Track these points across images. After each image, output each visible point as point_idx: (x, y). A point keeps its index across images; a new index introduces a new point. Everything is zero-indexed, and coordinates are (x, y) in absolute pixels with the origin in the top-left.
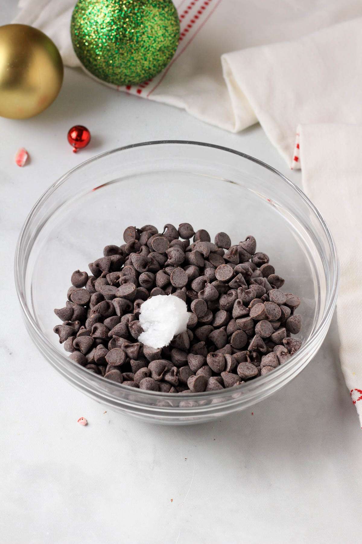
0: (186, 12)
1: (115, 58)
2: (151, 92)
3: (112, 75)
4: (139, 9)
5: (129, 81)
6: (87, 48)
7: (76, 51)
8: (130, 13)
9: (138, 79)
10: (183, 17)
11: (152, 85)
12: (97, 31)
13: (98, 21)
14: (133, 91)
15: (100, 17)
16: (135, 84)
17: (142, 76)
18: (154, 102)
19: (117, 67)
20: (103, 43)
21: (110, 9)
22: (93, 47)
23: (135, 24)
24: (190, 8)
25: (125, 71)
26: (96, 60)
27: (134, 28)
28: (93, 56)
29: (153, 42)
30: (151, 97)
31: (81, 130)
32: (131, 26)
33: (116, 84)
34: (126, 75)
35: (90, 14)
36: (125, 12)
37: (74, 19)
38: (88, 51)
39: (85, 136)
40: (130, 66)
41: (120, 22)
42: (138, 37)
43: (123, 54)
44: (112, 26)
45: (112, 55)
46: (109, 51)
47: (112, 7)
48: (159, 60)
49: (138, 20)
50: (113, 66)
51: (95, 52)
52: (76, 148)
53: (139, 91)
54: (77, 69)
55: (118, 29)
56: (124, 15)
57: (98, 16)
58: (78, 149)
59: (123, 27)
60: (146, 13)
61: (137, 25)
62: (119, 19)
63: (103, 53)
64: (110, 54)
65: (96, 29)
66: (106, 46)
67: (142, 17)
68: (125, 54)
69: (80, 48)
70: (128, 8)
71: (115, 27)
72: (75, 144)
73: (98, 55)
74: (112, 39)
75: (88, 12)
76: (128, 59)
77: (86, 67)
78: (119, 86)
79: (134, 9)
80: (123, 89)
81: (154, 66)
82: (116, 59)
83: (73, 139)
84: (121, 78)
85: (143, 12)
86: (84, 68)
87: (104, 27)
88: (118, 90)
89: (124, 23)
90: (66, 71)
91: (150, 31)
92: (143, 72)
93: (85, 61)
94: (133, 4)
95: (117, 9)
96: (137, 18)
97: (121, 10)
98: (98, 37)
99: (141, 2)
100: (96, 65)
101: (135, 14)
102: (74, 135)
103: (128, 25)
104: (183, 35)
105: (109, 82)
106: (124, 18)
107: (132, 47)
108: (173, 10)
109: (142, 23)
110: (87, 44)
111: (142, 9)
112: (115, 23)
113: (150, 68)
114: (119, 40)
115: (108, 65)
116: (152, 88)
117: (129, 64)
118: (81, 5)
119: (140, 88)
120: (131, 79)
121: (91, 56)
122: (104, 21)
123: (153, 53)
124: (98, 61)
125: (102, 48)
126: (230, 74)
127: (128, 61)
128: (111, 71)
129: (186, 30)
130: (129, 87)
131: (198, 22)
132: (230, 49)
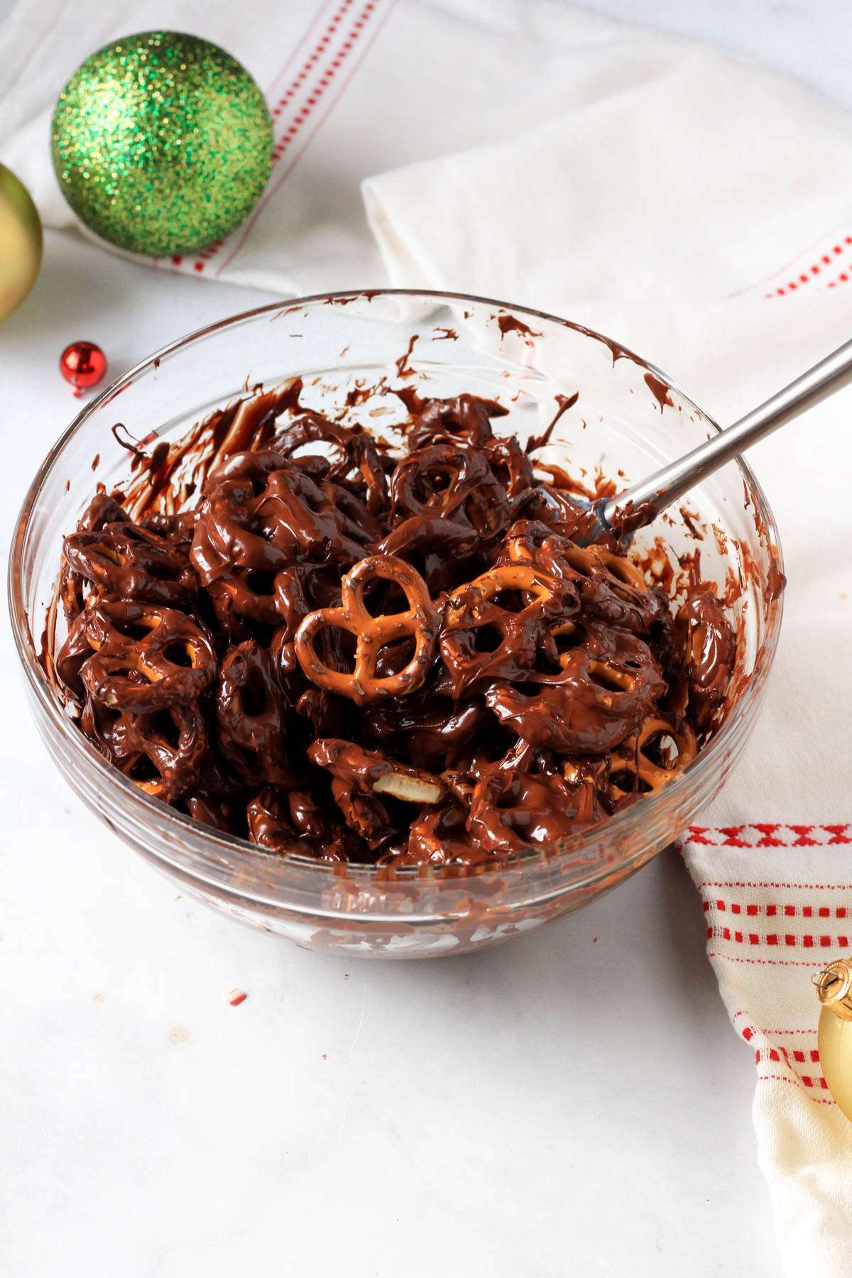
0: (284, 103)
1: (146, 199)
2: (223, 267)
3: (143, 237)
4: (188, 97)
5: (178, 246)
6: (87, 185)
7: (64, 193)
8: (172, 106)
9: (195, 240)
10: (277, 112)
11: (224, 252)
12: (106, 146)
13: (107, 127)
14: (187, 266)
15: (110, 118)
16: (190, 252)
17: (204, 233)
18: (230, 285)
19: (151, 218)
20: (119, 172)
21: (130, 101)
22: (100, 182)
23: (181, 127)
24: (290, 93)
25: (167, 225)
26: (107, 207)
27: (180, 137)
28: (102, 199)
29: (222, 162)
30: (226, 277)
31: (86, 351)
32: (174, 132)
33: (150, 255)
34: (170, 234)
35: (88, 114)
36: (161, 105)
37: (56, 128)
38: (89, 189)
39: (95, 360)
40: (177, 214)
41: (151, 126)
42: (189, 155)
43: (161, 191)
44: (135, 135)
45: (140, 194)
46: (132, 186)
47: (134, 97)
48: (235, 200)
49: (186, 119)
50: (143, 216)
51: (103, 190)
52: (79, 388)
53: (199, 267)
54: (70, 231)
55: (147, 141)
56: (160, 111)
57: (106, 117)
58: (83, 391)
59: (157, 136)
60: (204, 105)
61: (187, 129)
62: (149, 119)
63: (121, 192)
64: (135, 192)
65: (103, 143)
66: (126, 177)
67: (195, 112)
68: (167, 191)
69: (74, 185)
70: (166, 96)
71: (142, 137)
72: (76, 380)
73: (112, 196)
74: (138, 162)
75: (83, 113)
76: (172, 200)
77: (87, 222)
78: (157, 257)
79: (178, 98)
80: (166, 264)
81: (227, 212)
82: (149, 201)
83: (72, 370)
84: (160, 240)
85: (196, 103)
86: (83, 228)
87: (120, 138)
88: (154, 269)
89: (160, 127)
90: (49, 238)
91: (213, 142)
92: (205, 224)
93: (85, 210)
94: (175, 87)
95: (144, 101)
96: (185, 116)
97: (151, 102)
98: (108, 160)
99: (192, 84)
100: (108, 218)
101: (180, 108)
102: (73, 360)
103: (168, 131)
104: (281, 148)
105: (136, 251)
106: (160, 118)
107: (178, 174)
108: (257, 97)
109: (196, 125)
110: (86, 175)
111: (195, 96)
112: (142, 130)
113: (218, 217)
114: (151, 163)
115: (133, 215)
116: (225, 258)
117: (175, 210)
118: (71, 99)
119: (200, 260)
120: (181, 241)
121: (96, 200)
122: (118, 127)
123: (223, 185)
124: (113, 209)
125: (118, 181)
126: (382, 218)
127: (174, 205)
128: (140, 227)
129: (287, 139)
130: (177, 260)
131: (310, 121)
132: (377, 168)
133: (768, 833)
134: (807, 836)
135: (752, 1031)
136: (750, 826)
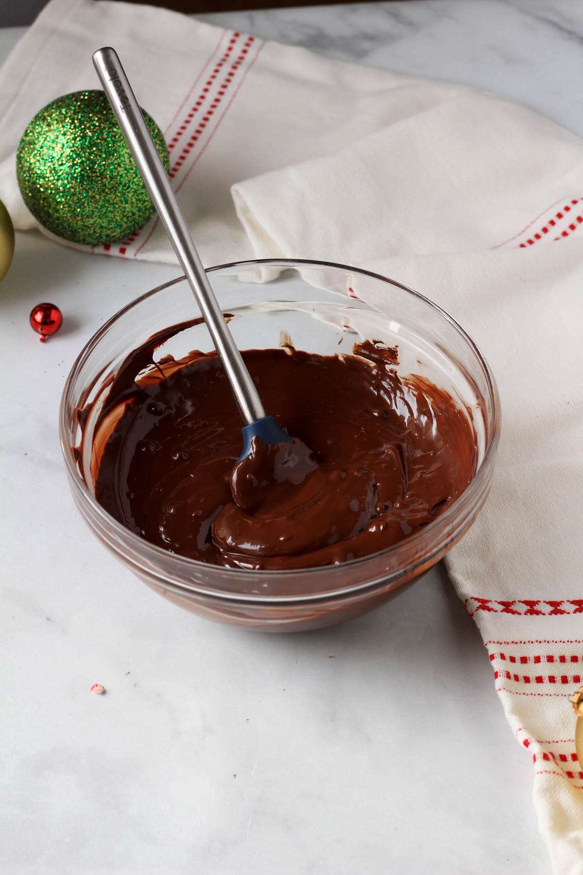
0: (175, 140)
1: (83, 204)
2: (139, 250)
3: (83, 230)
4: (109, 132)
5: (107, 236)
6: (43, 196)
7: (27, 204)
8: (98, 139)
9: (118, 230)
10: (172, 146)
11: (139, 242)
12: (54, 169)
13: (55, 155)
14: (115, 251)
15: (56, 149)
16: (116, 241)
17: (125, 226)
18: (144, 262)
19: (88, 217)
20: (64, 186)
21: (70, 136)
22: (51, 193)
23: (105, 152)
24: (179, 134)
25: (99, 221)
26: (57, 211)
27: (105, 159)
28: (53, 205)
29: (134, 175)
30: (141, 256)
31: (47, 309)
32: (100, 156)
33: (89, 244)
34: (101, 227)
35: (42, 147)
36: (91, 138)
37: (19, 158)
38: (44, 199)
39: (54, 315)
40: (106, 213)
41: (84, 153)
42: (111, 171)
43: (93, 197)
44: (74, 160)
45: (79, 200)
46: (74, 194)
47: (71, 134)
48: (145, 201)
49: (109, 147)
50: (82, 216)
51: (55, 200)
52: (44, 335)
53: (123, 251)
54: (33, 231)
55: (82, 163)
56: (90, 143)
57: (53, 148)
58: (46, 337)
59: (89, 159)
60: (119, 137)
61: (109, 154)
62: (82, 148)
63: (66, 199)
64: (75, 198)
65: (52, 166)
66: (69, 188)
67: (114, 142)
68: (98, 197)
69: (33, 197)
70: (94, 132)
71: (78, 160)
72: (42, 330)
73: (60, 202)
74: (76, 178)
75: (38, 147)
76: (101, 203)
77: (44, 223)
78: (95, 246)
79: (102, 133)
80: (100, 250)
81: (140, 210)
82: (86, 205)
83: (38, 323)
84: (95, 232)
85: (115, 137)
86: (41, 228)
87: (64, 162)
88: (93, 254)
89: (90, 154)
90: (18, 237)
91: (127, 162)
92: (125, 219)
93: (42, 214)
94: (100, 126)
95: (78, 136)
96: (107, 145)
97: (84, 137)
98: (56, 177)
99: (111, 123)
100: (58, 218)
101: (105, 140)
102: (39, 317)
103: (96, 156)
104: (175, 170)
105: (78, 242)
106: (90, 147)
107: (105, 185)
108: (156, 131)
109: (115, 151)
110: (42, 190)
111: (113, 132)
112: (78, 155)
113: (134, 214)
114: (86, 178)
115: (75, 215)
116: (141, 244)
117: (104, 210)
118: (28, 139)
119: (123, 246)
120: (109, 232)
121: (49, 207)
122: (62, 154)
123: (135, 192)
124: (61, 212)
125: (64, 192)
126: (246, 211)
127: (102, 207)
128: (80, 223)
129: (179, 164)
130: (107, 247)
131: (194, 151)
132: (240, 177)
133: (531, 606)
134: (558, 608)
135: (529, 741)
136: (519, 601)
